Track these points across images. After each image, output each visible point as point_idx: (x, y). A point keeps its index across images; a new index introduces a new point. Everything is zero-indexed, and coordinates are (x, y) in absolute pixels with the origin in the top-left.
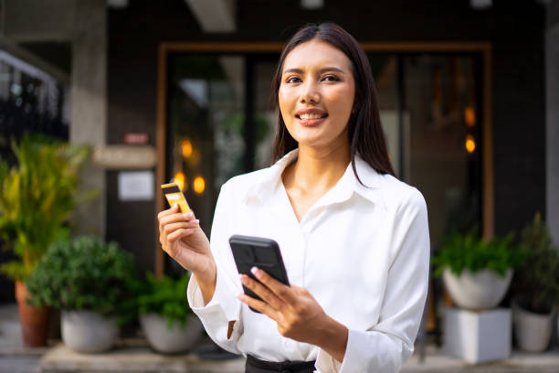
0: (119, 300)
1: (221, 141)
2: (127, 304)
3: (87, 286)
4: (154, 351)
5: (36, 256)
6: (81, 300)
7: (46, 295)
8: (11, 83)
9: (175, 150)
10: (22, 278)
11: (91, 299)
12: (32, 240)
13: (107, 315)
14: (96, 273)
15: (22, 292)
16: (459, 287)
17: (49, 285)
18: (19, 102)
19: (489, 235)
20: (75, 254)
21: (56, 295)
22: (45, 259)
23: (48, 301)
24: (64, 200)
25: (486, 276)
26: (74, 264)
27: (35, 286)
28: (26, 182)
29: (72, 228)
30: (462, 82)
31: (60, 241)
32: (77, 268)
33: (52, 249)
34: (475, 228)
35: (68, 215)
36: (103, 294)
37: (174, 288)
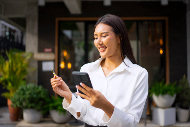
0: (42, 105)
1: (76, 51)
2: (45, 106)
3: (32, 100)
4: (55, 122)
5: (14, 90)
6: (30, 105)
7: (18, 104)
8: (5, 31)
9: (61, 54)
10: (9, 98)
11: (33, 105)
12: (13, 85)
13: (39, 110)
14: (35, 96)
15: (10, 103)
16: (158, 100)
17: (19, 100)
18: (8, 38)
19: (168, 82)
20: (28, 89)
21: (21, 104)
22: (17, 91)
23: (18, 106)
24: (24, 71)
25: (167, 96)
26: (27, 93)
27: (14, 101)
28: (11, 65)
29: (27, 81)
30: (158, 30)
31: (22, 85)
33: (20, 88)
34: (163, 80)
35: (25, 76)
36: (37, 103)
37: (61, 101)
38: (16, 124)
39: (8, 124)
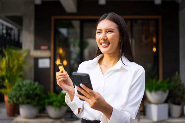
0: (39, 101)
1: (72, 48)
2: (42, 102)
3: (28, 96)
4: (50, 118)
5: (11, 86)
6: (26, 101)
7: (14, 99)
8: (3, 29)
9: (57, 52)
10: (6, 94)
11: (29, 101)
12: (9, 81)
13: (35, 106)
14: (31, 92)
15: (6, 98)
16: (152, 97)
17: (15, 96)
18: (5, 36)
19: (161, 79)
20: (24, 86)
21: (18, 99)
22: (14, 87)
23: (15, 101)
24: (20, 68)
25: (160, 92)
26: (24, 89)
27: (11, 96)
28: (7, 62)
29: (23, 77)
30: (152, 29)
31: (19, 81)
32: (25, 90)
33: (16, 84)
34: (156, 77)
35: (22, 73)
36: (33, 99)
37: (57, 97)
38: (12, 120)
39: (4, 119)
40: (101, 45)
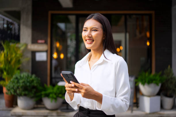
0: (35, 93)
1: (69, 42)
3: (25, 88)
4: (47, 109)
5: (9, 79)
6: (23, 93)
7: (12, 91)
8: (4, 24)
10: (5, 86)
11: (27, 93)
12: (8, 74)
13: (32, 98)
14: (28, 84)
15: (5, 90)
16: (144, 89)
17: (13, 88)
18: (6, 30)
19: (154, 72)
20: (21, 78)
21: (15, 91)
22: (12, 80)
23: (13, 93)
24: (18, 61)
25: (152, 85)
26: (21, 81)
27: (9, 88)
28: (6, 55)
29: (21, 70)
31: (17, 74)
32: (22, 83)
33: (14, 76)
34: (149, 70)
35: (20, 66)
36: (30, 91)
37: (53, 89)
38: (10, 110)
39: (3, 110)
40: (86, 42)
